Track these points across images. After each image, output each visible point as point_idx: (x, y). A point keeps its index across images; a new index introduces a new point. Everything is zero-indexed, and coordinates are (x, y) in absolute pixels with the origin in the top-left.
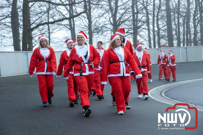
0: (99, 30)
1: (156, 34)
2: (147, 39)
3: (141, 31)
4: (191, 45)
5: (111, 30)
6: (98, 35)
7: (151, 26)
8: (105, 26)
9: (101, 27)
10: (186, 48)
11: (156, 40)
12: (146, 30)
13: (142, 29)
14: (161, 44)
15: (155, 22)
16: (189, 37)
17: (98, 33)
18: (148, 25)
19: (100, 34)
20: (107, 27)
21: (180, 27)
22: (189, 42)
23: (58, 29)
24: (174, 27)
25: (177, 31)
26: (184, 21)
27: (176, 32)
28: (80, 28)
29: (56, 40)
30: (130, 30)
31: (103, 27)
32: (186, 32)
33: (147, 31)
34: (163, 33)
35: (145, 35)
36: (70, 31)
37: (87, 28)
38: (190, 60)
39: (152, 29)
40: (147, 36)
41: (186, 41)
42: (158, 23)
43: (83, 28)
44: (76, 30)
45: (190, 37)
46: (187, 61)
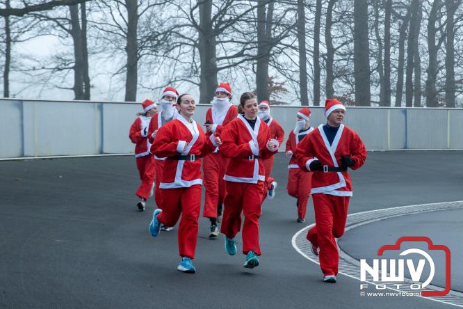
0: (159, 41)
1: (323, 64)
2: (297, 77)
3: (280, 53)
4: (418, 104)
5: (192, 43)
6: (154, 57)
7: (310, 42)
8: (175, 30)
9: (165, 33)
10: (405, 111)
11: (322, 82)
12: (294, 51)
13: (282, 46)
14: (335, 94)
15: (322, 30)
16: (413, 79)
17: (155, 49)
18: (301, 36)
19: (161, 53)
20: (182, 33)
21: (392, 49)
22: (412, 92)
23: (35, 31)
24: (373, 46)
25: (383, 58)
26: (402, 30)
27: (379, 62)
28: (101, 32)
29: (28, 63)
30: (249, 46)
31: (170, 34)
32: (406, 62)
33: (298, 53)
34: (341, 62)
35: (291, 67)
36: (71, 40)
37: (123, 34)
38: (414, 146)
39: (313, 50)
40: (298, 68)
41: (404, 90)
42: (330, 34)
43: (111, 34)
44: (90, 36)
45: (418, 77)
46: (406, 148)
